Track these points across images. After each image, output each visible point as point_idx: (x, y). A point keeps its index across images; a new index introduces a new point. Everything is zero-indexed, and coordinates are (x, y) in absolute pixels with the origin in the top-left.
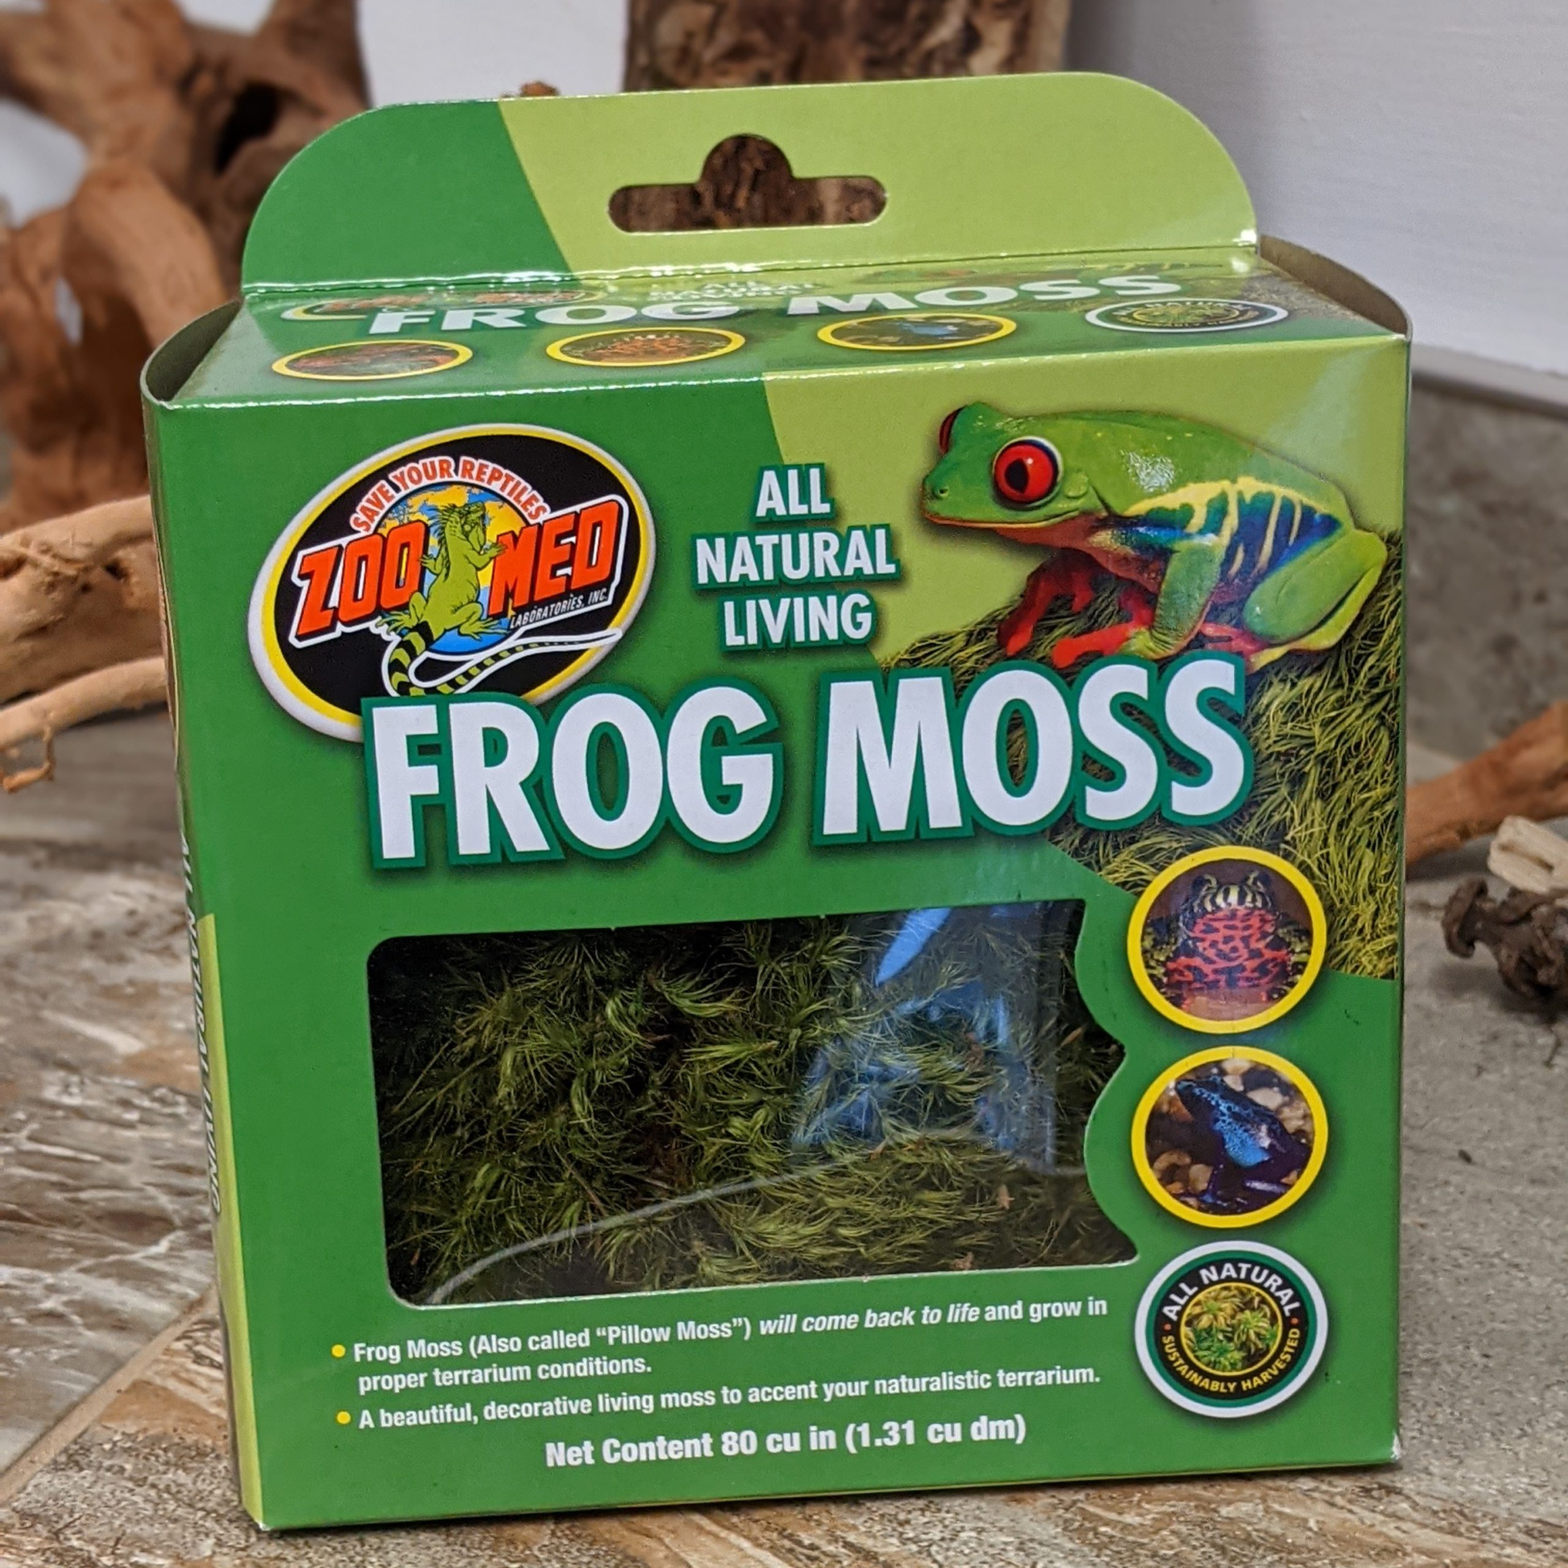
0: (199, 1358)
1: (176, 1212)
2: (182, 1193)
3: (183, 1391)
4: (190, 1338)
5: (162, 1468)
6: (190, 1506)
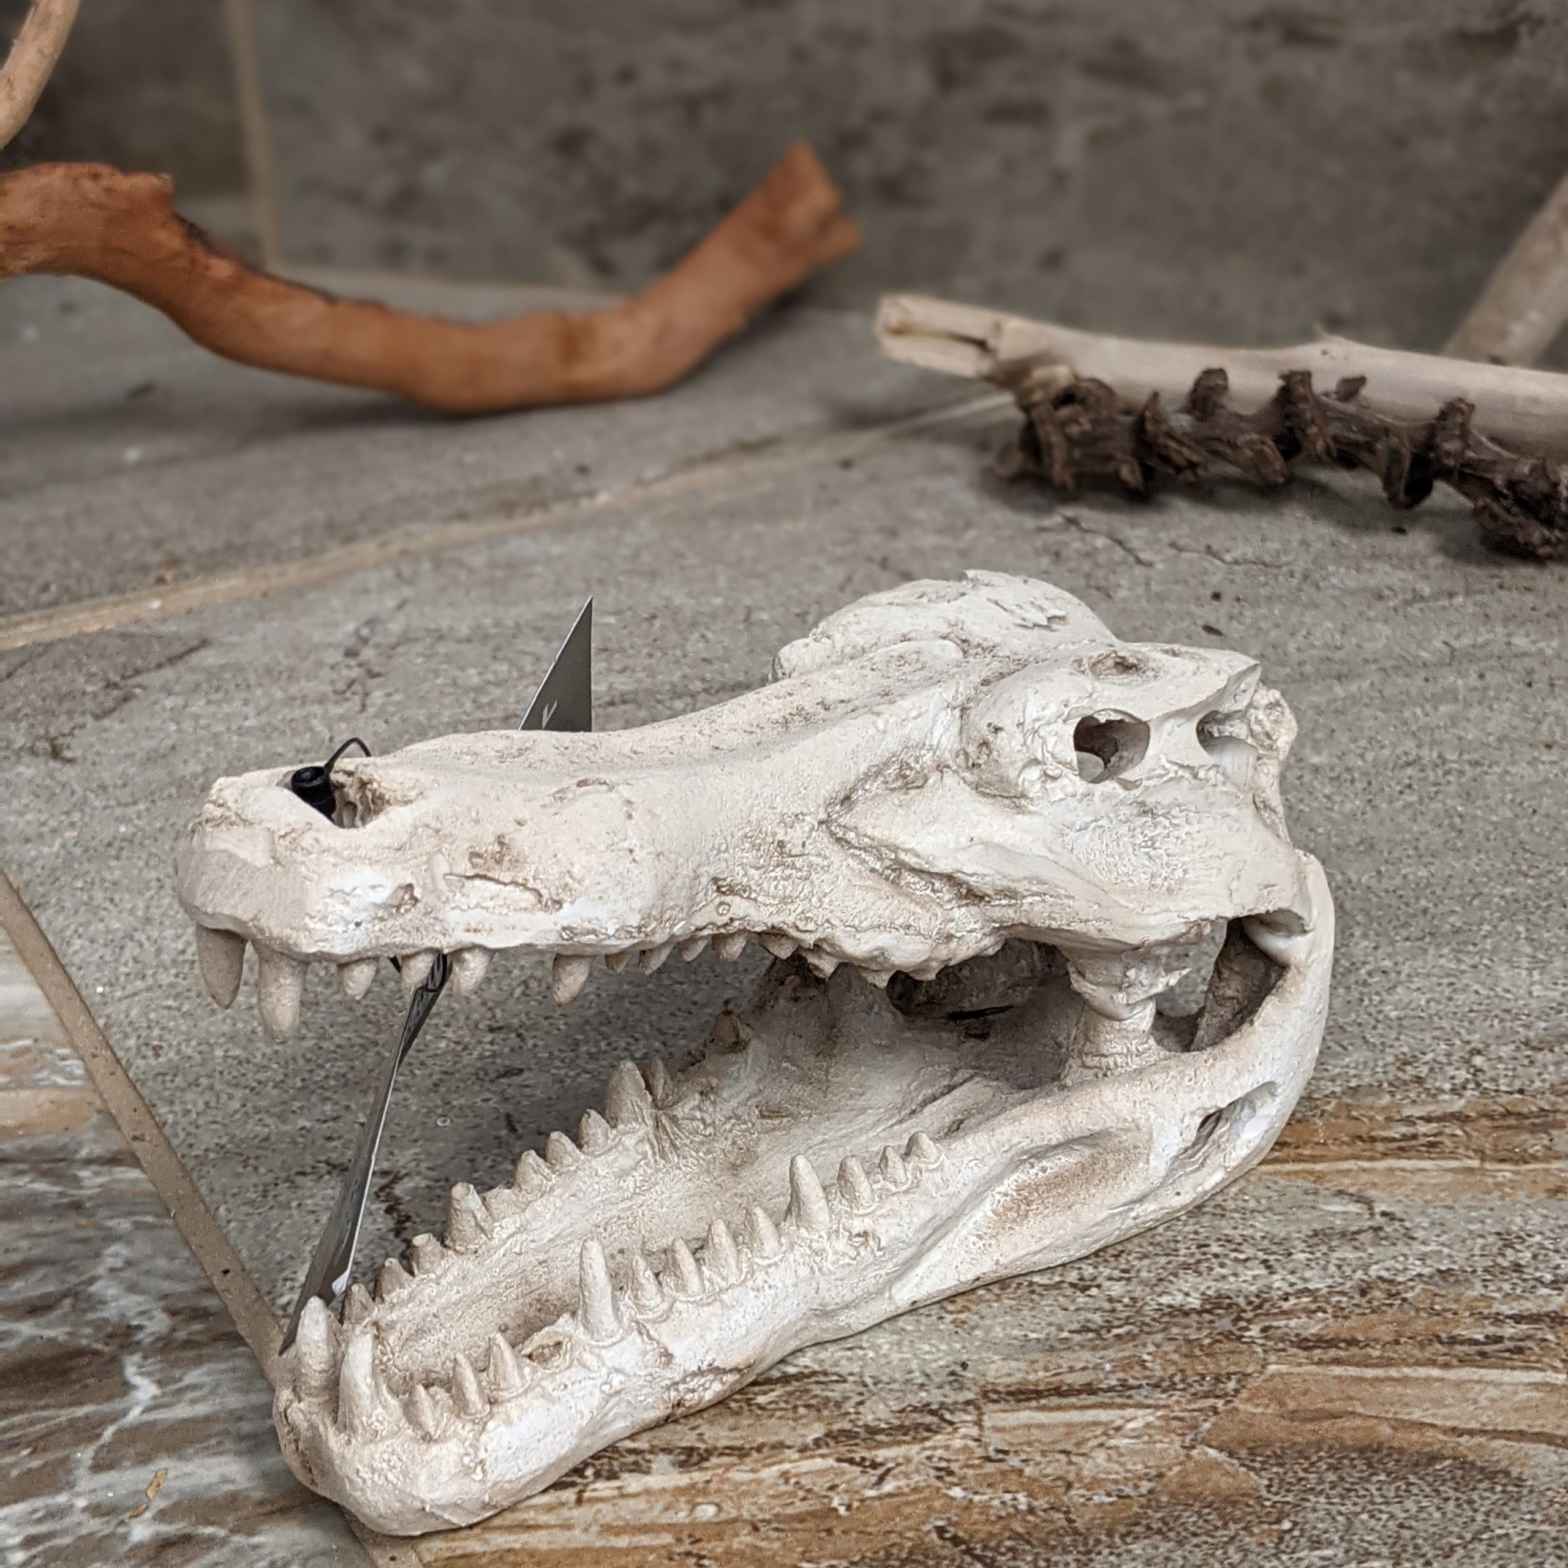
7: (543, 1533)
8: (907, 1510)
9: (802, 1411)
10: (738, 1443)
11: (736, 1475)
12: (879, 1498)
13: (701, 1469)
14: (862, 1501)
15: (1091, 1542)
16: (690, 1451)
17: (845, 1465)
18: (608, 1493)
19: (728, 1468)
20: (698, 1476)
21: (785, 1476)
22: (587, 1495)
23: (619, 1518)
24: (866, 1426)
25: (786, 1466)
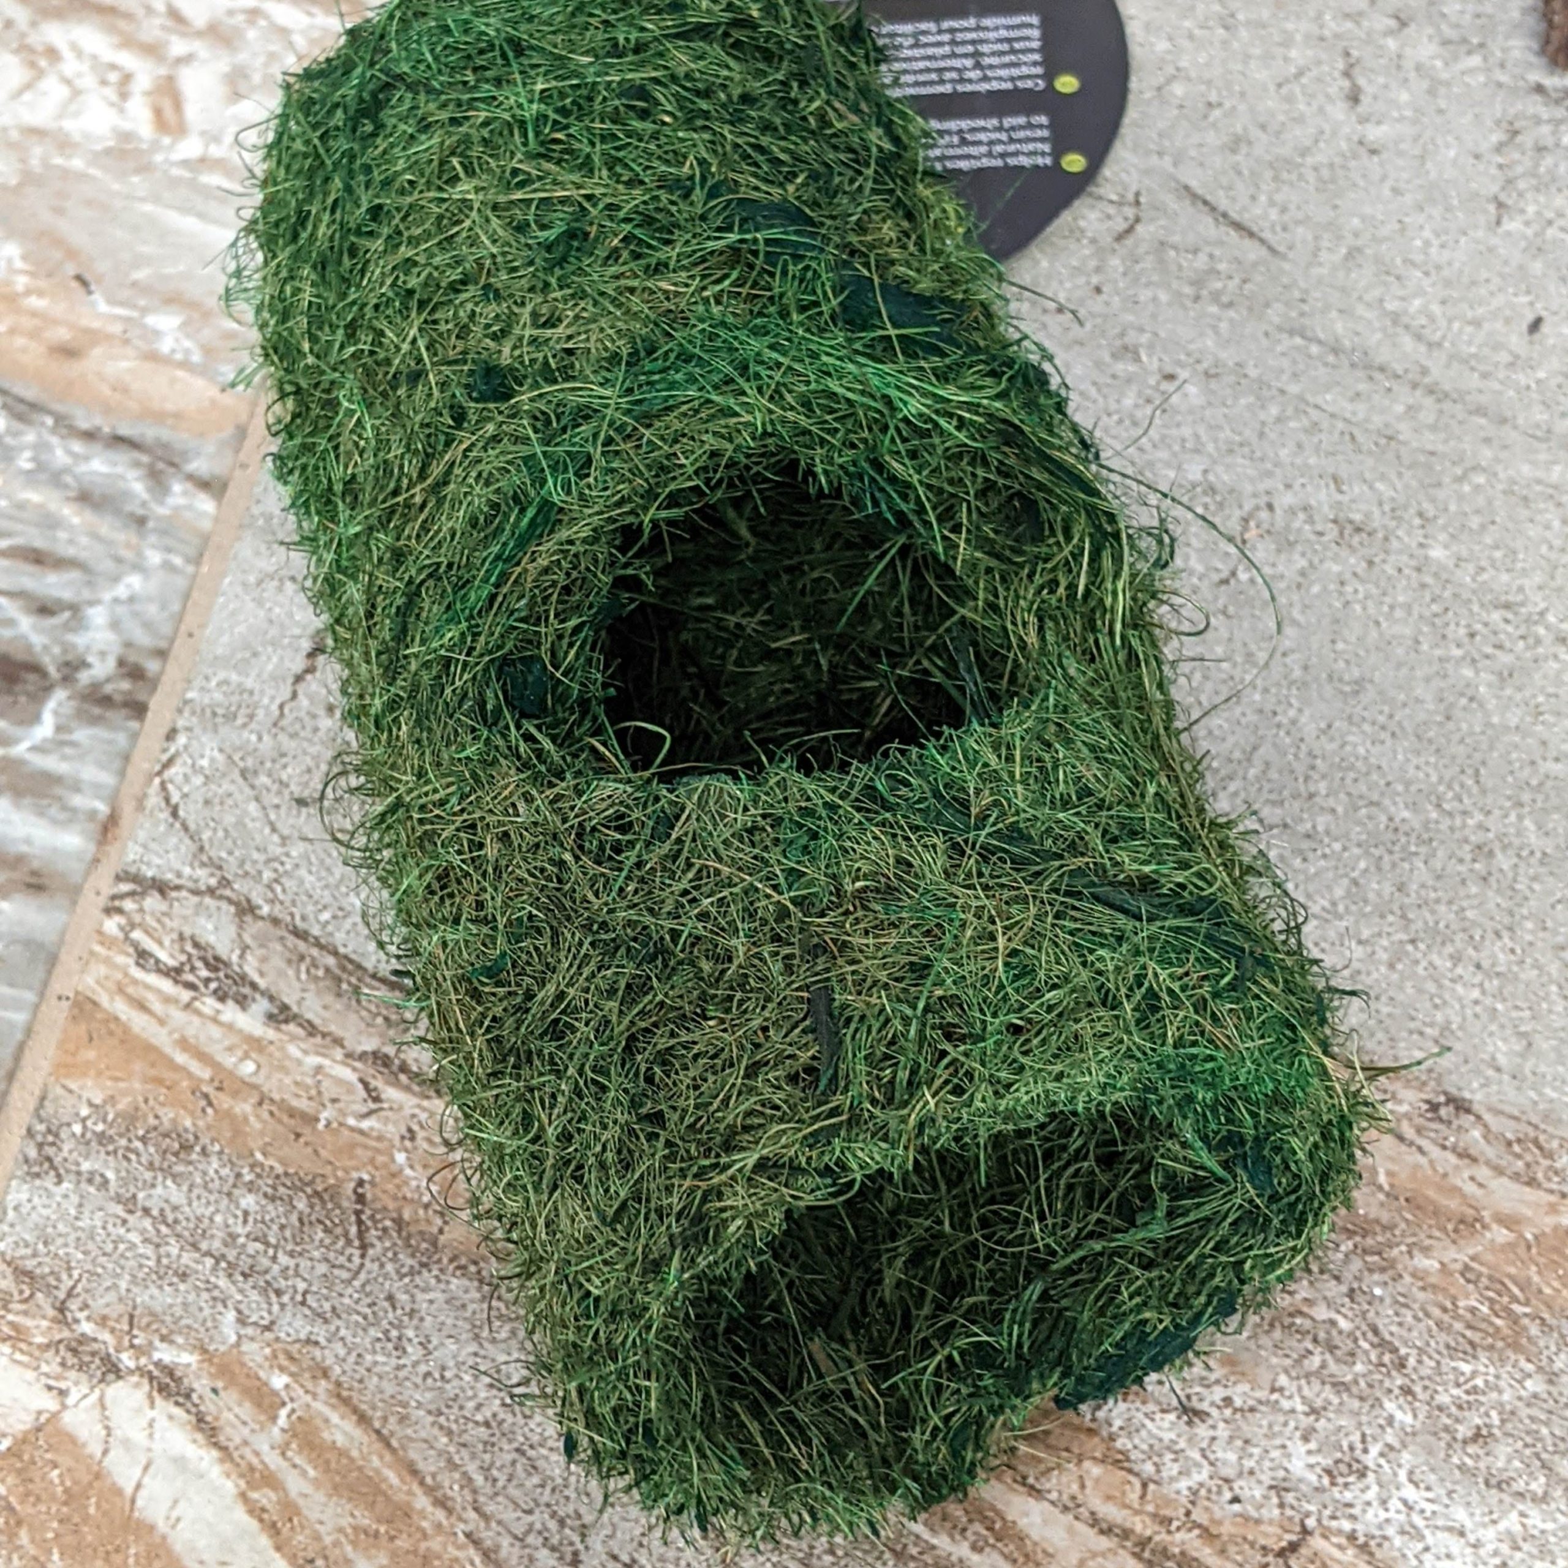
0: (142, 956)
1: (45, 648)
2: (44, 609)
3: (138, 1022)
4: (120, 911)
5: (148, 1175)
6: (195, 1246)
7: (145, 1017)
8: (359, 1151)
9: (379, 1020)
10: (317, 1021)
11: (293, 1050)
12: (352, 1129)
13: (278, 1029)
14: (341, 1124)
15: (436, 1257)
16: (285, 1008)
17: (360, 1086)
18: (207, 1010)
19: (293, 1038)
20: (271, 1034)
21: (319, 1069)
22: (197, 1004)
23: (197, 1037)
24: (404, 1063)
25: (326, 1062)
